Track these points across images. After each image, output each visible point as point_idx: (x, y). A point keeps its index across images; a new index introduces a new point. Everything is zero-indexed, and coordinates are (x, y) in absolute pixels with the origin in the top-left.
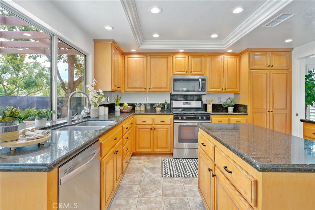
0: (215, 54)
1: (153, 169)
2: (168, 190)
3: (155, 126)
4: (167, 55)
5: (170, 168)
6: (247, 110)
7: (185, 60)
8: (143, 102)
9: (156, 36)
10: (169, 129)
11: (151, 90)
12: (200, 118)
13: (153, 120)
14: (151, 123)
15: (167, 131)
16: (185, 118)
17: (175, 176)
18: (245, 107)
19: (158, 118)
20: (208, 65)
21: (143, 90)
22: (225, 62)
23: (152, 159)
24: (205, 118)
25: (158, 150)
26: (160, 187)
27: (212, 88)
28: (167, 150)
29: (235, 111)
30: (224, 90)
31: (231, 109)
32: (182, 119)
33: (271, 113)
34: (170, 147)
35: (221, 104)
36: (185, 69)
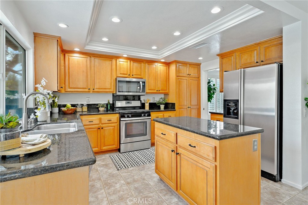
0: (151, 62)
1: (106, 166)
2: (128, 178)
3: (101, 125)
4: (111, 58)
5: (121, 162)
6: (175, 106)
7: (127, 64)
8: (85, 103)
9: (105, 39)
10: (116, 127)
11: (95, 90)
12: (143, 115)
13: (100, 119)
14: (98, 123)
15: (114, 129)
16: (130, 116)
17: (129, 167)
18: (173, 104)
19: (105, 118)
20: (147, 70)
21: (87, 90)
22: (159, 69)
23: (100, 157)
24: (146, 115)
25: (105, 148)
26: (120, 178)
27: (149, 90)
28: (114, 147)
29: (165, 108)
30: (158, 92)
31: (162, 107)
32: (128, 117)
33: (190, 108)
34: (116, 143)
35: (155, 103)
36: (127, 72)
